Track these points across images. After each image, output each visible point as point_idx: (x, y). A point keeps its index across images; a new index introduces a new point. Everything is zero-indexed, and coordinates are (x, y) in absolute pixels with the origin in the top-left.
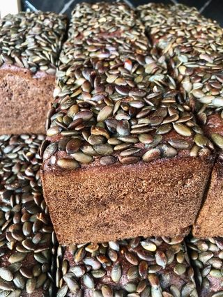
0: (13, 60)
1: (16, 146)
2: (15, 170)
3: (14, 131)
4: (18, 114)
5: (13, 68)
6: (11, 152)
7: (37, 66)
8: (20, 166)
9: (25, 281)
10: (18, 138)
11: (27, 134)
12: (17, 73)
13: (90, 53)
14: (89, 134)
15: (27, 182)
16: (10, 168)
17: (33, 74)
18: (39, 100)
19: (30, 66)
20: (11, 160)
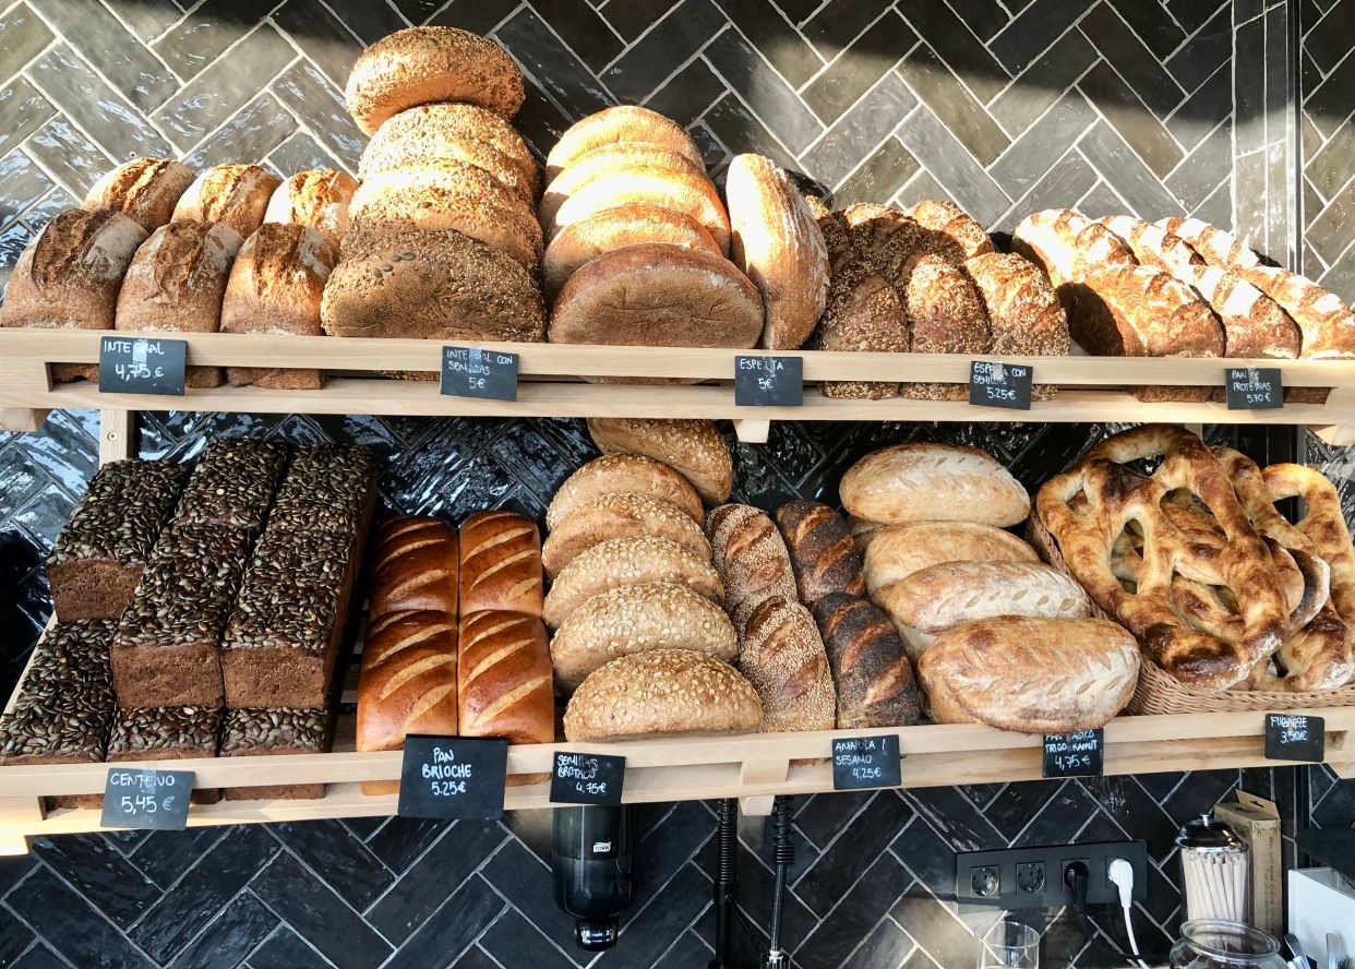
0: (106, 552)
1: (95, 631)
2: (91, 654)
3: (95, 614)
4: (103, 599)
5: (104, 559)
6: (88, 637)
7: (128, 557)
8: (97, 651)
9: (88, 727)
10: (99, 623)
11: (109, 619)
12: (107, 563)
13: (181, 548)
14: (144, 626)
15: (101, 664)
16: (86, 652)
17: (124, 564)
18: (127, 587)
19: (121, 558)
20: (87, 645)
